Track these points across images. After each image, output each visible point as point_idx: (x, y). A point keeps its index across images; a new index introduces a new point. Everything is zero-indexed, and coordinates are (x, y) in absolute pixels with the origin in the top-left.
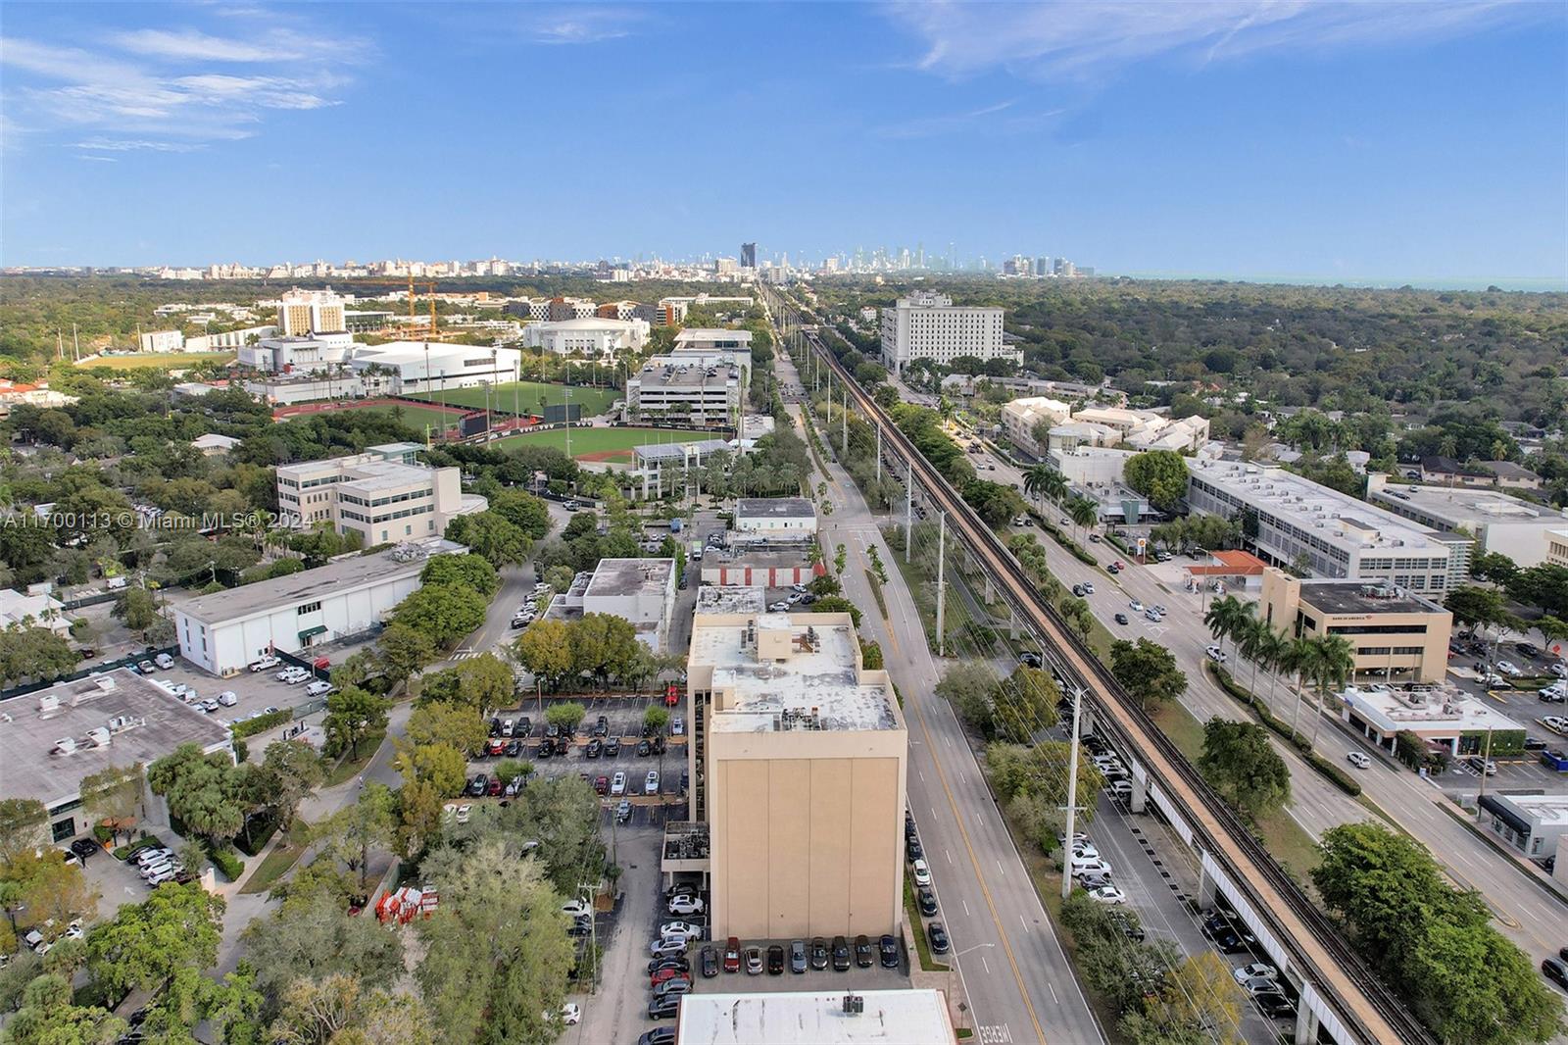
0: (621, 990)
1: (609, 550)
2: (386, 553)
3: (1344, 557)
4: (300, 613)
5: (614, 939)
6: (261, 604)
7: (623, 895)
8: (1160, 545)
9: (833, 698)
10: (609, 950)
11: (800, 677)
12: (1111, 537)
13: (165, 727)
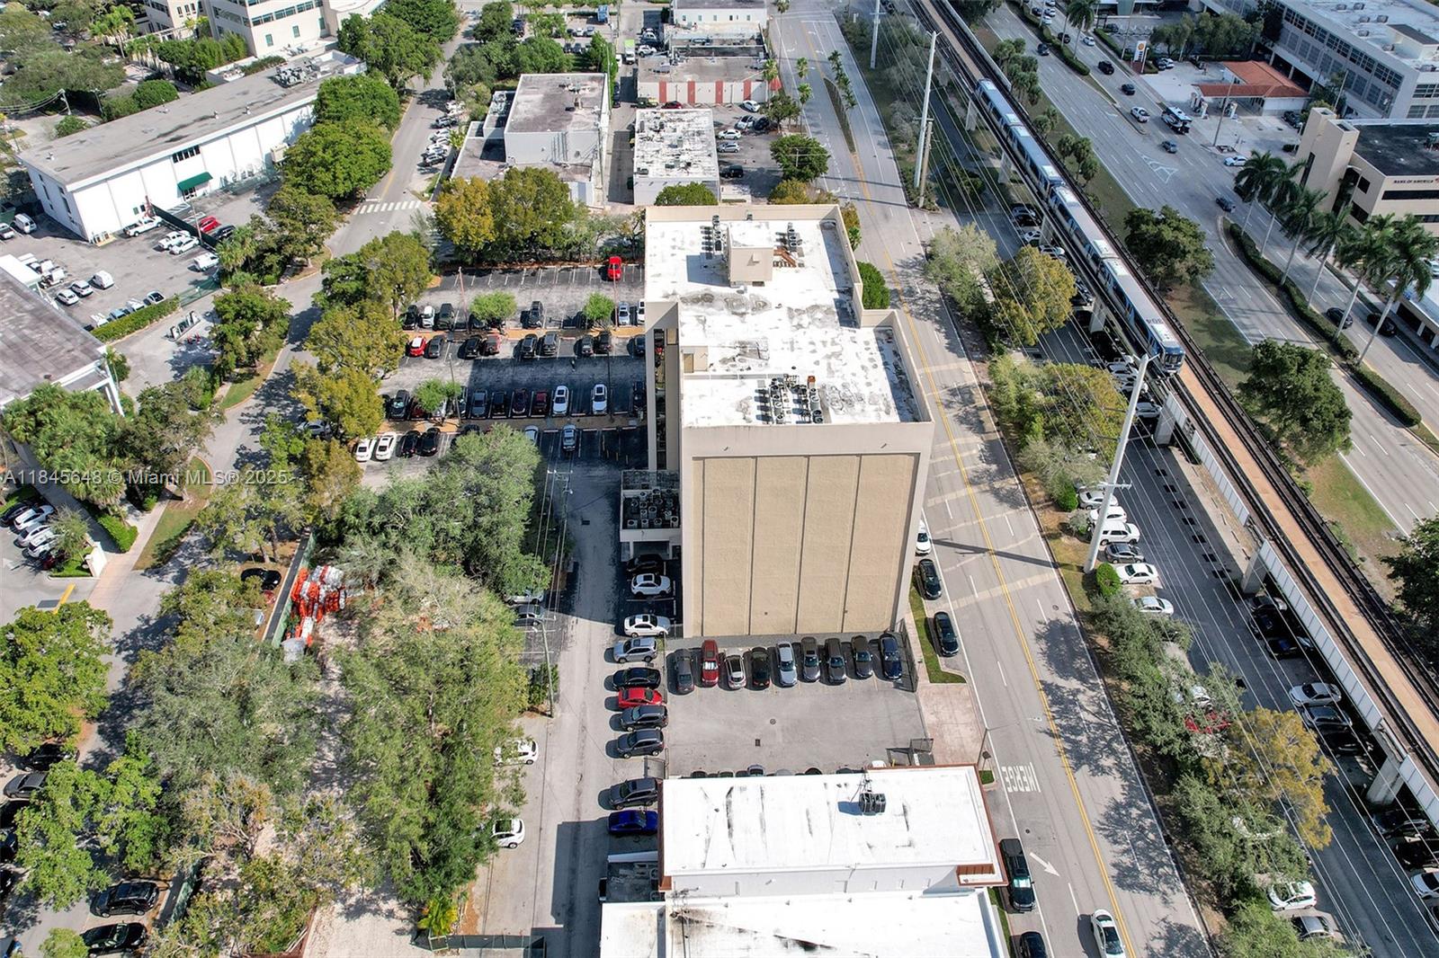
0: (584, 710)
1: (529, 62)
2: (272, 71)
3: (1395, 80)
4: (176, 161)
5: (570, 632)
6: (127, 151)
7: (576, 565)
8: (1161, 48)
9: (830, 349)
10: (565, 649)
11: (784, 310)
12: (1101, 32)
13: (25, 339)
